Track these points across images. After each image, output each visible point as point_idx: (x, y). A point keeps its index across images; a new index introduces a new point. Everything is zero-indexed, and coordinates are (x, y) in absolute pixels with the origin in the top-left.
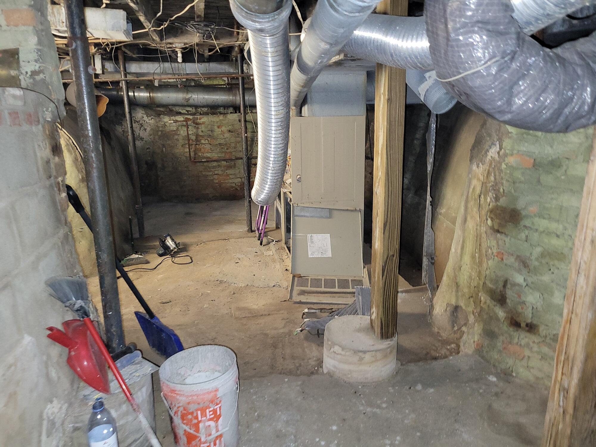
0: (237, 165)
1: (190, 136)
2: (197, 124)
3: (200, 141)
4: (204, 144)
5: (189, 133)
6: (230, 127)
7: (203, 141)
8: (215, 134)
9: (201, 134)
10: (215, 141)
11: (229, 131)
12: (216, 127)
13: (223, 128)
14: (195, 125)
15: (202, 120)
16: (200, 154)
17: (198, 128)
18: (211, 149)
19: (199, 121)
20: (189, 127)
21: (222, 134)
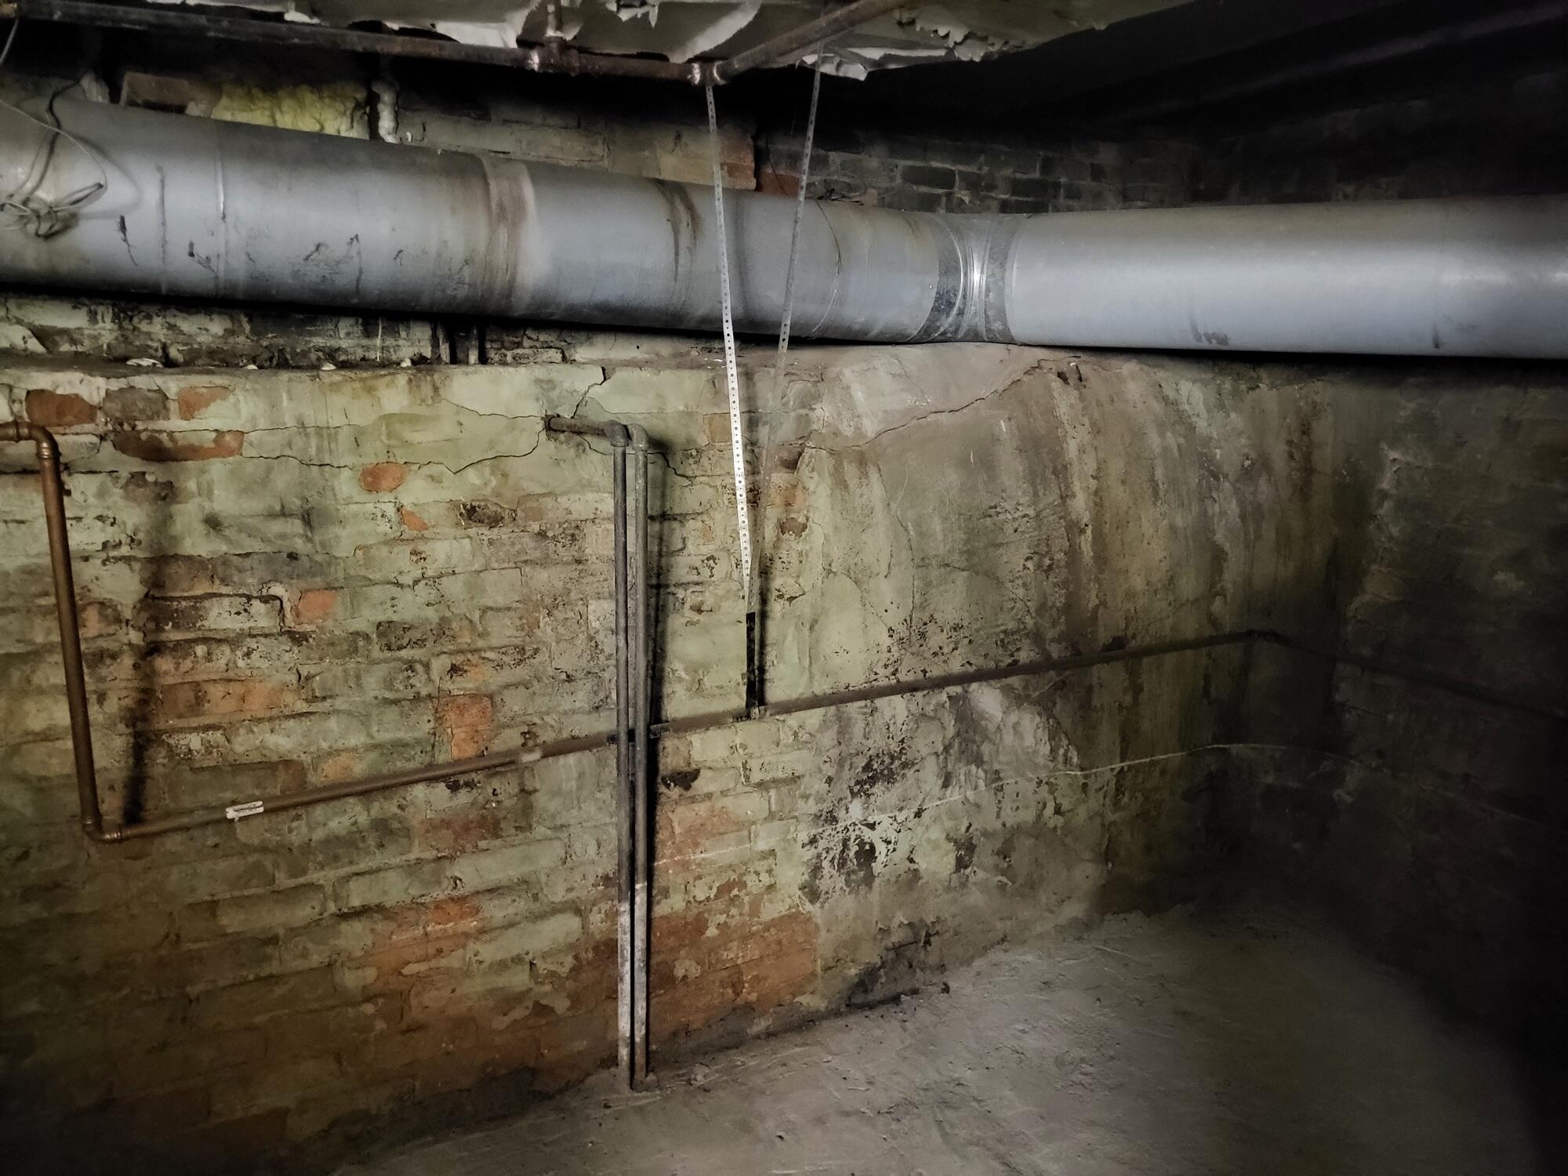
0: (541, 800)
1: (84, 573)
2: (158, 452)
3: (188, 617)
4: (234, 641)
5: (79, 538)
6: (472, 477)
7: (220, 617)
8: (344, 541)
9: (196, 544)
10: (339, 610)
11: (471, 513)
12: (346, 485)
13: (416, 492)
14: (135, 465)
15: (214, 418)
16: (195, 741)
17: (167, 494)
18: (304, 681)
19: (175, 423)
20: (73, 483)
21: (400, 540)
